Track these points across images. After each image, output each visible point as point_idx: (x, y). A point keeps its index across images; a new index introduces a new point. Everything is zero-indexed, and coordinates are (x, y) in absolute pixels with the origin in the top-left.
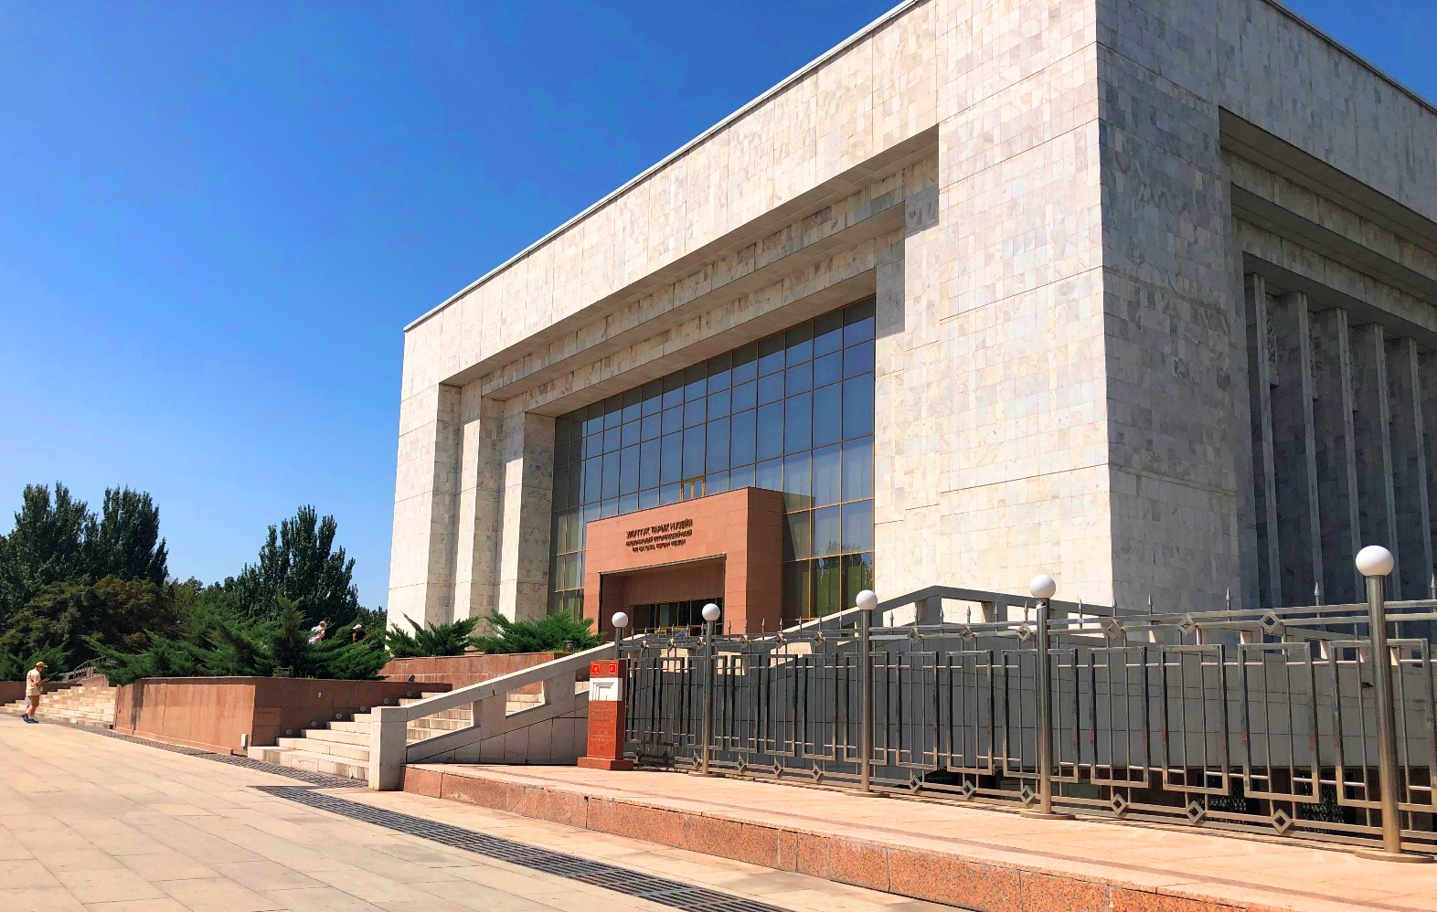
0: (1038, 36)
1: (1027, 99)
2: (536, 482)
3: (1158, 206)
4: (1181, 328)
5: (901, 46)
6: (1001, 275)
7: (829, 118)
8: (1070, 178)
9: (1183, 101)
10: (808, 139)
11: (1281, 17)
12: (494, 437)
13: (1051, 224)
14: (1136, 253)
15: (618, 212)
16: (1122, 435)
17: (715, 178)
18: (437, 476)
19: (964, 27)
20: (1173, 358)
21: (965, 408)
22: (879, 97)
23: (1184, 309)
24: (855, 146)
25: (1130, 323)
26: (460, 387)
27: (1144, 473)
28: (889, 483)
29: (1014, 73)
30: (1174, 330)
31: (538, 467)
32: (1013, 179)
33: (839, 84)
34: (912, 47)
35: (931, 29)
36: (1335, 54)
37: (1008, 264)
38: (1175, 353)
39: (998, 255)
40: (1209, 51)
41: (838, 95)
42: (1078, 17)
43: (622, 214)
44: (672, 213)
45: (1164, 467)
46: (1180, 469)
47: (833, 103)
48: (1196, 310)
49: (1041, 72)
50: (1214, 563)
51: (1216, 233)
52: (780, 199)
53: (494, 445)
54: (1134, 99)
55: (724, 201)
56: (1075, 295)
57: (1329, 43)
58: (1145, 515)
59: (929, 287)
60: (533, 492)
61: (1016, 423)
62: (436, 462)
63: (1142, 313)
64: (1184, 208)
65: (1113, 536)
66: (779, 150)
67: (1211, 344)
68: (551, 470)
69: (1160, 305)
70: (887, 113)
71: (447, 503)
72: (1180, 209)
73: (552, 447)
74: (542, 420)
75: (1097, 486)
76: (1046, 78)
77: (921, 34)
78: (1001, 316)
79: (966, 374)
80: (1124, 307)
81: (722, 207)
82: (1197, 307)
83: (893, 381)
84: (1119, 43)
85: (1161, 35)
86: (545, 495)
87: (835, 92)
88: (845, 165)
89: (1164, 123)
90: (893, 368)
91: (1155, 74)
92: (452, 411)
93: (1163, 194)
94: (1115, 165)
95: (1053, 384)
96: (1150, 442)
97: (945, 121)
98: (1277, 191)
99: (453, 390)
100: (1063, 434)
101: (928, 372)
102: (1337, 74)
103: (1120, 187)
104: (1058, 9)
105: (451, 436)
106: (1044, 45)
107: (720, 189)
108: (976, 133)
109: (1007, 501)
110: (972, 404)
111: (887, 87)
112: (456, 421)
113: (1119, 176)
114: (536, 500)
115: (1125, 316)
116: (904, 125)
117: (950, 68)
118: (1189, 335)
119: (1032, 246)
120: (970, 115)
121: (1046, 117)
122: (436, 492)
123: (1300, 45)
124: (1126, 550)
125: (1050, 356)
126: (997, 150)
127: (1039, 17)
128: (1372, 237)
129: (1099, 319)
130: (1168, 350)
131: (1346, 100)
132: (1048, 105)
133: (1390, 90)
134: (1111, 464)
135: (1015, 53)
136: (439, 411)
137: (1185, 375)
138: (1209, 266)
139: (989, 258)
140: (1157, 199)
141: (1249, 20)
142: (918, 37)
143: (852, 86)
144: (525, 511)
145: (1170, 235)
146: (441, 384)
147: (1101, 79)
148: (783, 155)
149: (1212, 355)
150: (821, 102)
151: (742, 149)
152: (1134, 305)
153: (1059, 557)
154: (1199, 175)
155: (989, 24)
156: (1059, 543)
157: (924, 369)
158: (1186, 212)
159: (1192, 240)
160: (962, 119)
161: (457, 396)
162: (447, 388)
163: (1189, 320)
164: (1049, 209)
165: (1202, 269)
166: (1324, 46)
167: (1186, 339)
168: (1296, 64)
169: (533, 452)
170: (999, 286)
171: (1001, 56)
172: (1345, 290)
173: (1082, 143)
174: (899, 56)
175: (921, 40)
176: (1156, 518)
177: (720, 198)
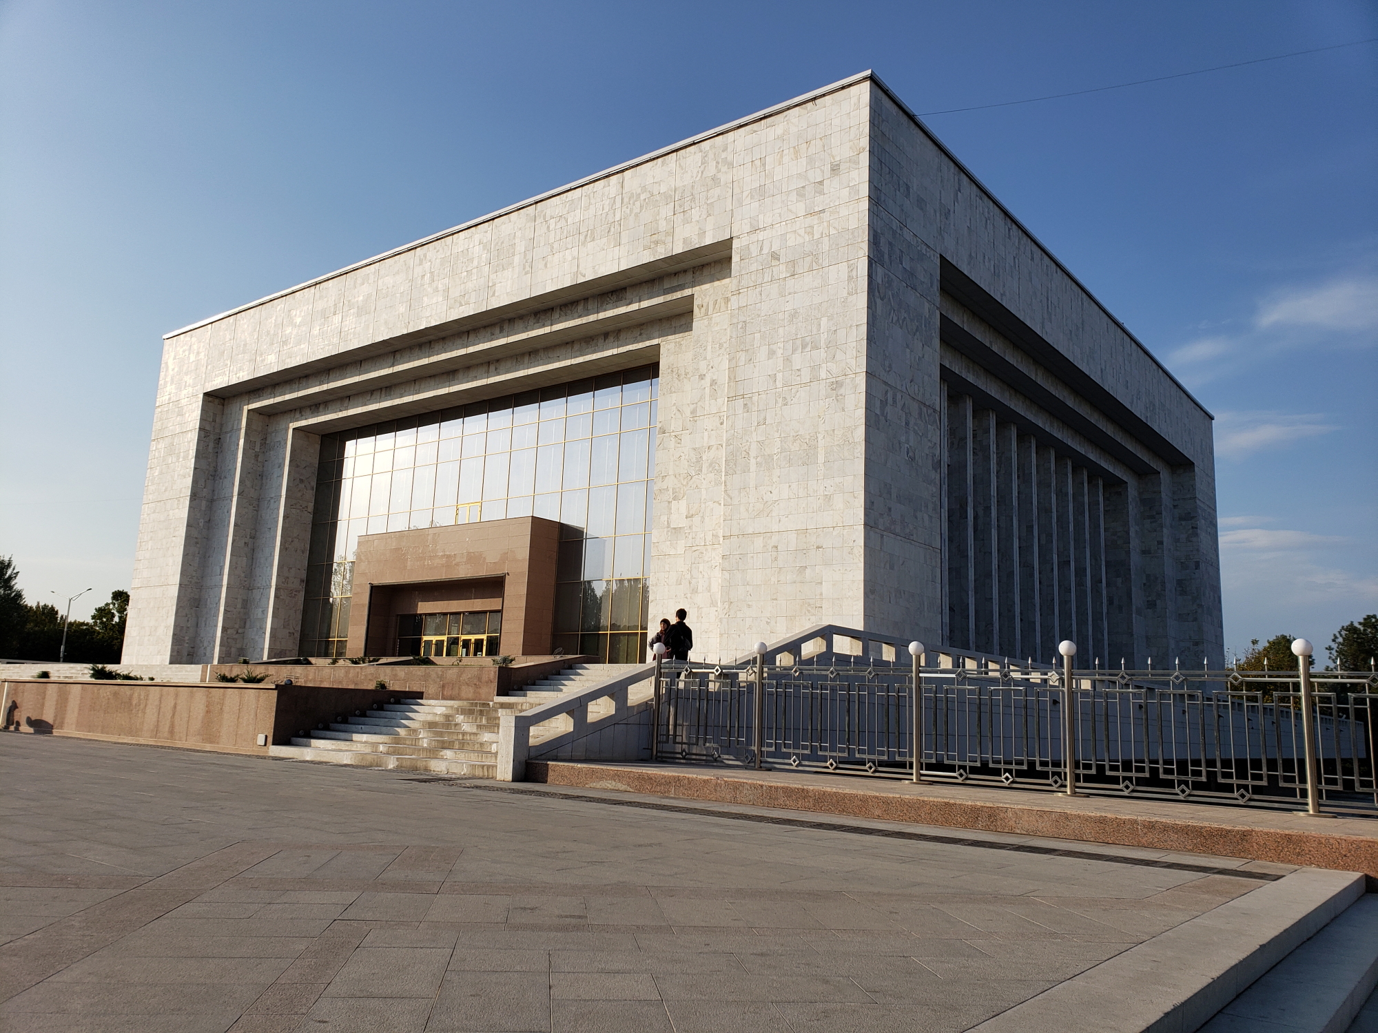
0: (821, 183)
1: (810, 230)
2: (300, 494)
3: (901, 328)
4: (912, 422)
5: (703, 167)
6: (782, 369)
7: (633, 215)
8: (843, 300)
9: (919, 248)
10: (612, 229)
11: (978, 190)
12: (257, 449)
13: (826, 334)
14: (887, 363)
15: (417, 261)
16: (873, 503)
17: (520, 248)
18: (195, 482)
19: (758, 163)
20: (906, 445)
21: (746, 470)
22: (680, 206)
23: (914, 407)
24: (657, 243)
25: (881, 417)
26: (224, 399)
27: (885, 533)
28: (666, 523)
29: (800, 209)
30: (907, 424)
31: (302, 481)
32: (795, 293)
33: (644, 189)
34: (711, 170)
35: (730, 158)
36: (1009, 221)
37: (787, 360)
38: (907, 441)
39: (780, 352)
40: (935, 211)
41: (643, 197)
42: (854, 174)
43: (421, 261)
44: (475, 271)
45: (898, 530)
46: (908, 531)
47: (638, 204)
48: (921, 409)
49: (823, 211)
50: (926, 603)
51: (935, 351)
52: (584, 276)
53: (257, 456)
54: (890, 244)
55: (528, 268)
56: (842, 391)
57: (1006, 214)
58: (885, 564)
59: (712, 368)
60: (296, 504)
61: (790, 486)
62: (195, 468)
63: (888, 409)
64: (917, 330)
65: (865, 581)
66: (585, 234)
67: (929, 436)
68: (314, 484)
69: (899, 405)
70: (687, 221)
71: (203, 509)
72: (914, 330)
73: (316, 462)
74: (308, 437)
75: (854, 541)
76: (825, 216)
77: (720, 160)
78: (780, 400)
79: (748, 443)
80: (878, 404)
81: (526, 273)
82: (922, 407)
83: (672, 439)
84: (883, 199)
85: (908, 195)
86: (307, 507)
87: (640, 194)
88: (646, 258)
89: (907, 264)
90: (672, 428)
91: (903, 225)
92: (214, 421)
93: (905, 318)
94: (877, 294)
95: (821, 459)
96: (890, 509)
97: (738, 237)
98: (965, 320)
99: (217, 401)
100: (828, 498)
101: (709, 437)
102: (1009, 237)
103: (879, 311)
104: (838, 165)
105: (211, 445)
106: (826, 191)
107: (525, 257)
108: (765, 251)
109: (779, 548)
110: (753, 467)
111: (688, 199)
112: (217, 431)
113: (878, 301)
114: (298, 511)
115: (878, 412)
116: (703, 233)
117: (745, 194)
118: (916, 428)
119: (808, 349)
120: (761, 236)
121: (826, 248)
122: (194, 496)
123: (989, 213)
124: (873, 592)
125: (820, 437)
126: (783, 267)
127: (822, 168)
128: (1020, 360)
129: (861, 412)
130: (903, 439)
131: (1014, 258)
132: (827, 238)
133: (1039, 251)
134: (866, 525)
135: (801, 193)
136: (202, 419)
137: (913, 459)
138: (930, 376)
139: (772, 353)
140: (901, 322)
141: (960, 190)
142: (718, 163)
143: (656, 192)
144: (287, 521)
145: (908, 350)
146: (206, 394)
147: (871, 226)
148: (588, 239)
149: (929, 444)
150: (626, 200)
151: (548, 227)
152: (884, 403)
153: (821, 594)
154: (927, 305)
155: (780, 165)
156: (821, 583)
157: (706, 433)
158: (918, 333)
159: (921, 356)
160: (754, 237)
161: (221, 407)
162: (210, 399)
163: (917, 417)
164: (824, 320)
165: (926, 377)
166: (1002, 215)
167: (915, 432)
168: (986, 228)
169: (298, 466)
170: (779, 376)
171: (789, 192)
172: (997, 397)
173: (854, 273)
174: (700, 175)
175: (720, 166)
176: (892, 568)
177: (524, 265)
